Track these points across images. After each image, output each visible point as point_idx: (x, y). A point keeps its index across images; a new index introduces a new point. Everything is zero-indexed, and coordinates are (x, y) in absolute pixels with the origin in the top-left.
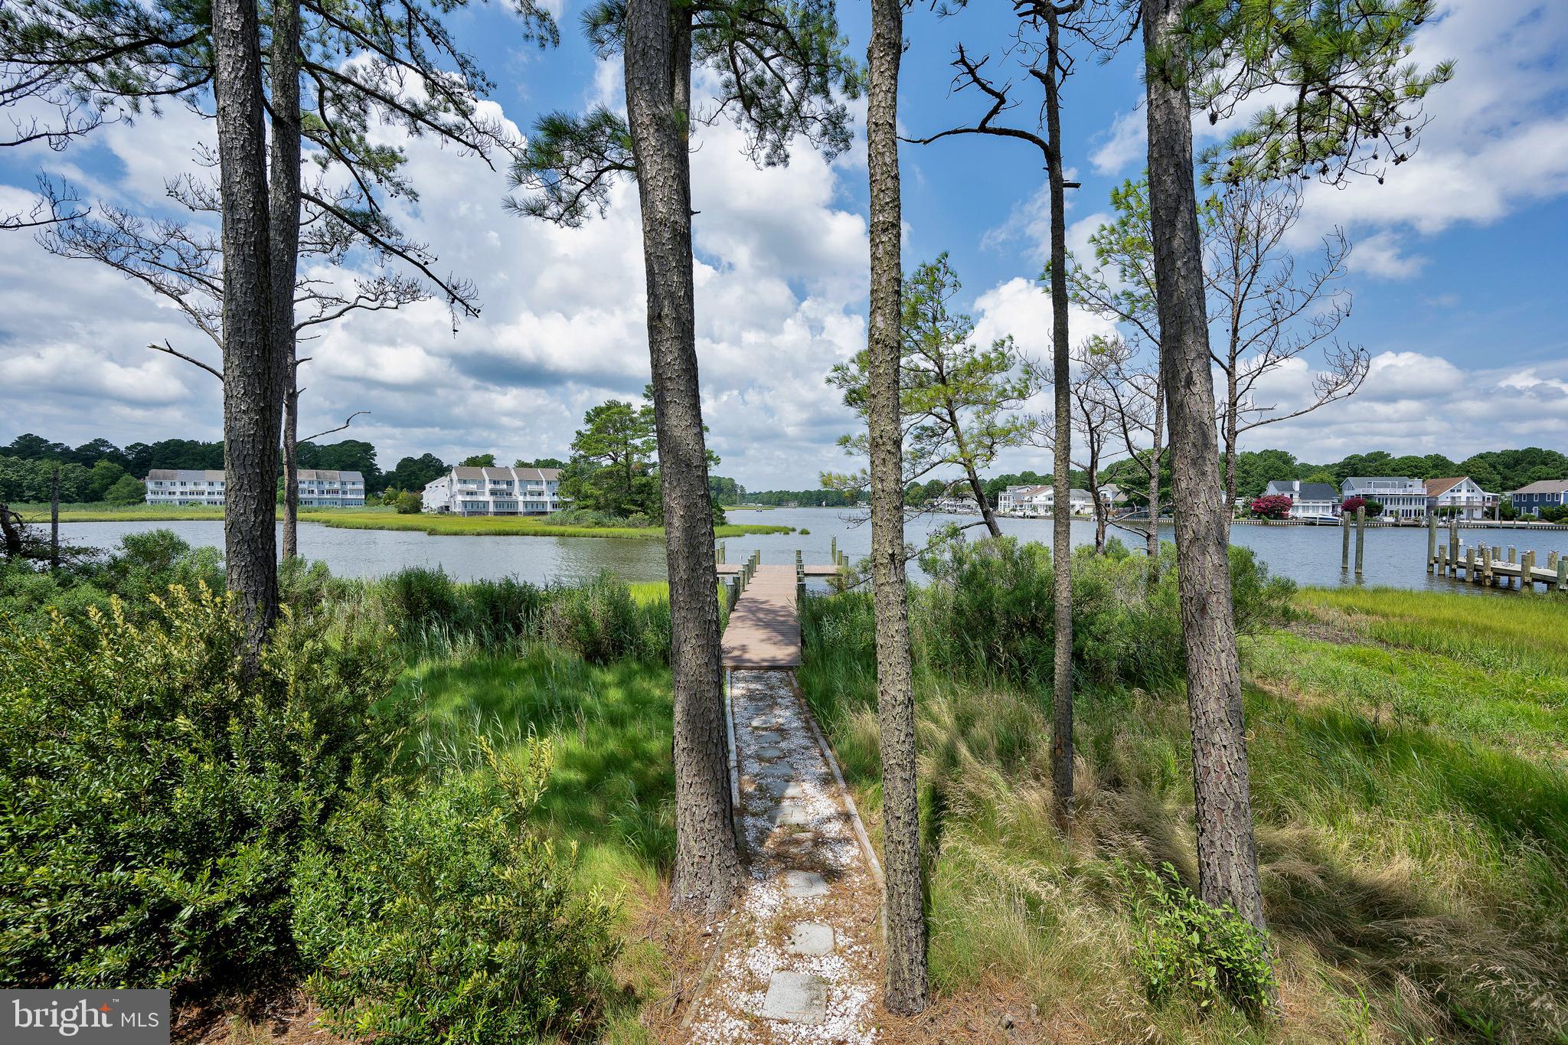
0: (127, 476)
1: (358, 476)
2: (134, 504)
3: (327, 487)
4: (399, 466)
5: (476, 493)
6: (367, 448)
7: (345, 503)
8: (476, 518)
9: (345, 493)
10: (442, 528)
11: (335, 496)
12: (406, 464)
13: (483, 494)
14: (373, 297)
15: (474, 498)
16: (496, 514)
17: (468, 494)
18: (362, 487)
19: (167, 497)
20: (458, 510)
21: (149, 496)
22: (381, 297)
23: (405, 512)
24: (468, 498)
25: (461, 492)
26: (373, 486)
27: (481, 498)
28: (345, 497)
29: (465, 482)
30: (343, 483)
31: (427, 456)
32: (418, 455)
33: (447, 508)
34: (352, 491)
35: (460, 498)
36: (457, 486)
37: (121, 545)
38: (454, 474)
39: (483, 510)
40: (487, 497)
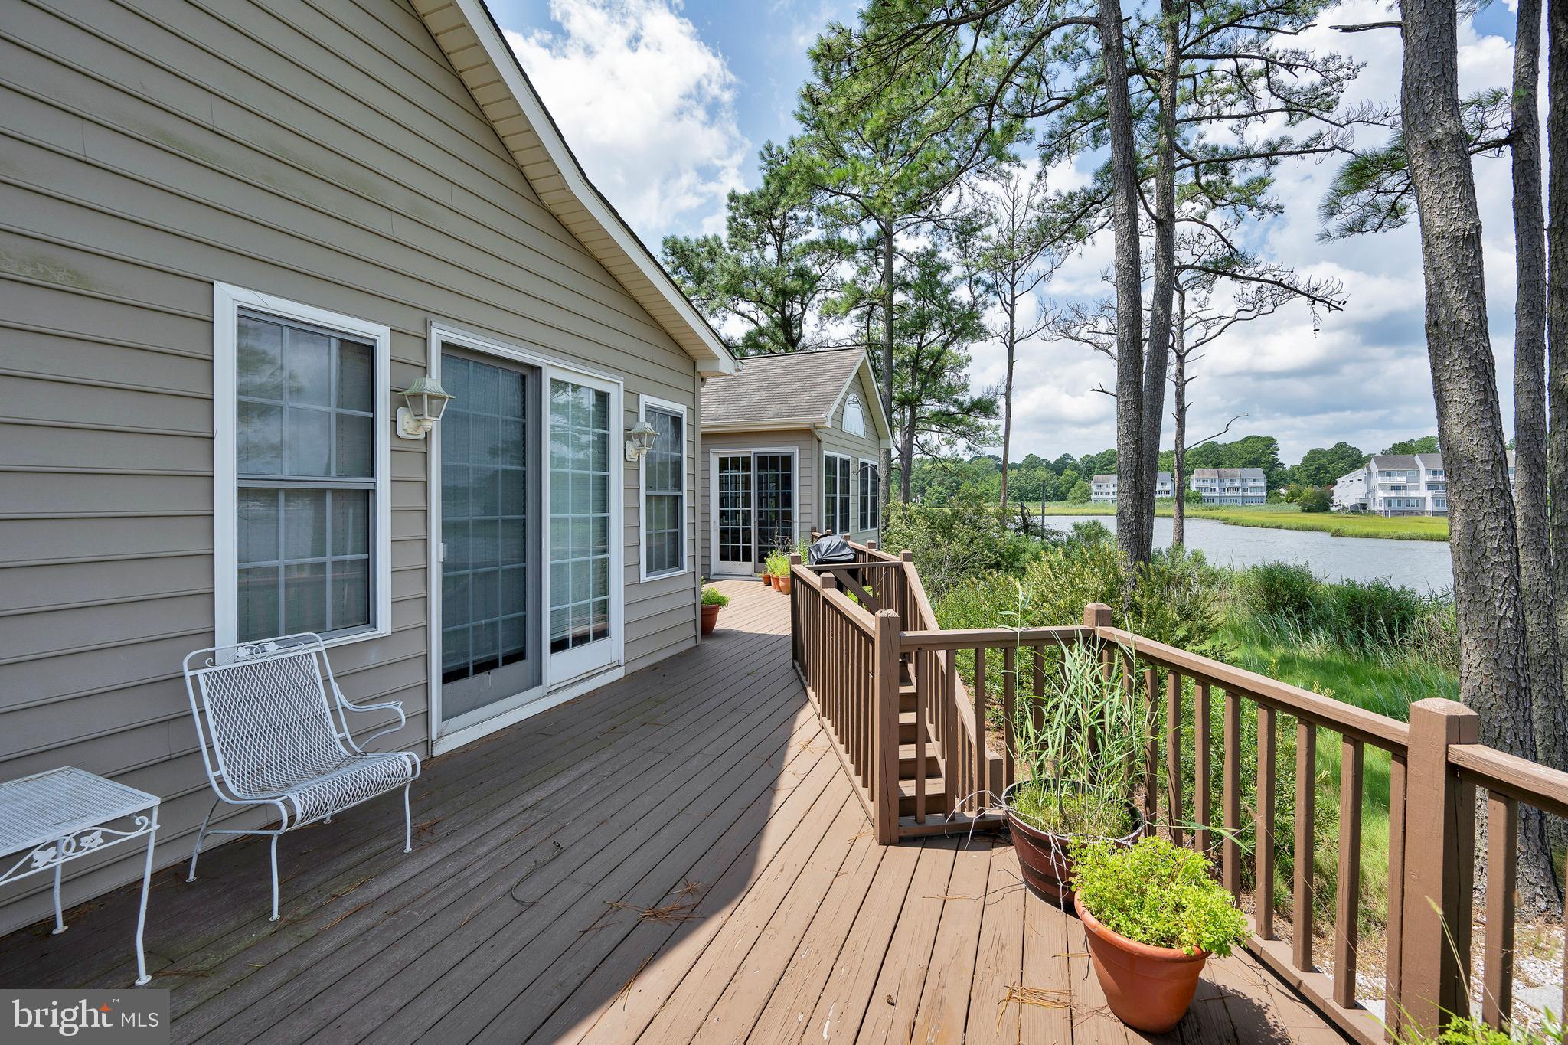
0: (1080, 481)
1: (1259, 472)
2: (1084, 502)
3: (1228, 484)
4: (1306, 460)
5: (1405, 488)
6: (1269, 443)
7: (1245, 501)
8: (1406, 518)
9: (1245, 490)
10: (1349, 529)
11: (1235, 494)
12: (1314, 456)
13: (1417, 488)
14: (1250, 307)
15: (1402, 494)
16: (1435, 513)
17: (1393, 488)
18: (1262, 483)
19: (1104, 496)
20: (1377, 508)
21: (1093, 496)
22: (1258, 305)
23: (1309, 510)
24: (1393, 494)
25: (1382, 486)
26: (1274, 483)
27: (1413, 494)
28: (1245, 494)
29: (1389, 474)
30: (1244, 481)
31: (1341, 446)
32: (1329, 445)
33: (1364, 506)
34: (1253, 488)
35: (1381, 494)
36: (1378, 480)
37: (1072, 529)
38: (1373, 466)
39: (1415, 508)
40: (1423, 492)
